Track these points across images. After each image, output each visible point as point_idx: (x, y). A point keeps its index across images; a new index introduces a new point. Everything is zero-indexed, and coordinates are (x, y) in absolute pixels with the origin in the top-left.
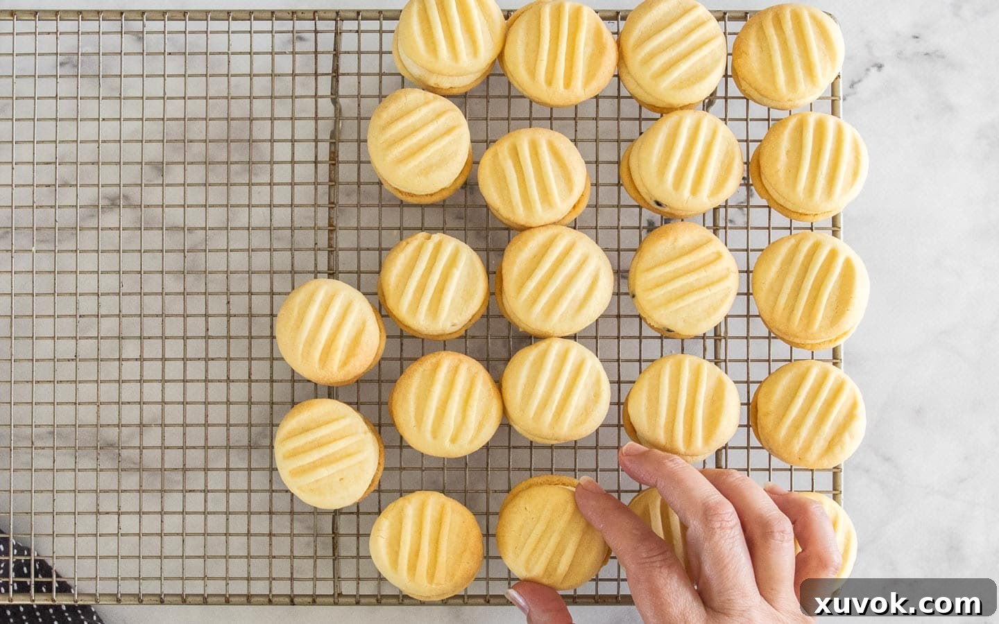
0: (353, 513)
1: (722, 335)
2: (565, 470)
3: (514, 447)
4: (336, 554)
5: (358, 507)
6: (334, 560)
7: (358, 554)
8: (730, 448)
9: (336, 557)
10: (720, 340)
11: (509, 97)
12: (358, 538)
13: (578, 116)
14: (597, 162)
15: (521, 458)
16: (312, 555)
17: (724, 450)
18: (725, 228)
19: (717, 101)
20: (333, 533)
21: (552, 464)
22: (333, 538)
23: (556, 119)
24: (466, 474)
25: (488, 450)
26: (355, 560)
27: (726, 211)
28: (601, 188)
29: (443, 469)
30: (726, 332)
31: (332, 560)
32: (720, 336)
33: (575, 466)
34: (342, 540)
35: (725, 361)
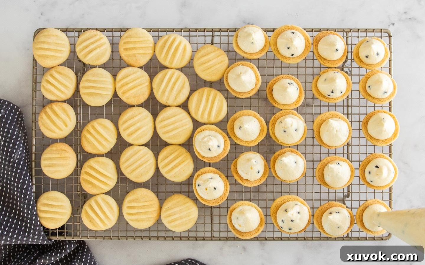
0: (218, 208)
1: (350, 144)
2: (294, 192)
3: (276, 184)
4: (212, 222)
5: (220, 206)
6: (211, 225)
7: (220, 222)
8: (353, 184)
9: (212, 223)
10: (349, 146)
11: (274, 59)
12: (220, 217)
13: (299, 66)
14: (305, 83)
15: (278, 188)
16: (203, 222)
17: (351, 185)
18: (351, 106)
19: (348, 61)
20: (211, 215)
21: (289, 190)
22: (211, 217)
23: (291, 67)
24: (258, 194)
25: (266, 185)
26: (219, 224)
27: (351, 100)
28: (307, 92)
29: (250, 192)
30: (351, 143)
31: (210, 224)
32: (349, 145)
33: (297, 191)
34: (214, 218)
35: (351, 153)
